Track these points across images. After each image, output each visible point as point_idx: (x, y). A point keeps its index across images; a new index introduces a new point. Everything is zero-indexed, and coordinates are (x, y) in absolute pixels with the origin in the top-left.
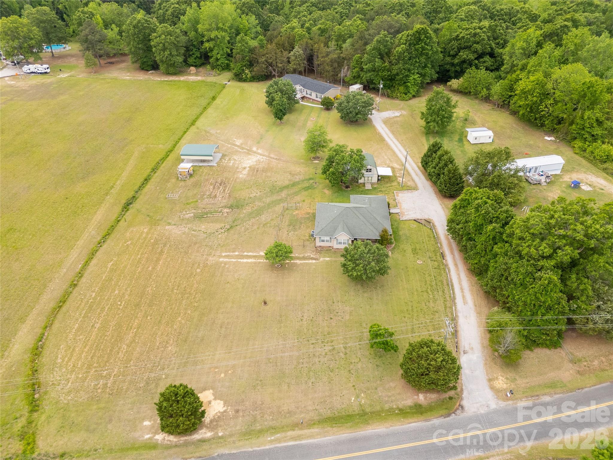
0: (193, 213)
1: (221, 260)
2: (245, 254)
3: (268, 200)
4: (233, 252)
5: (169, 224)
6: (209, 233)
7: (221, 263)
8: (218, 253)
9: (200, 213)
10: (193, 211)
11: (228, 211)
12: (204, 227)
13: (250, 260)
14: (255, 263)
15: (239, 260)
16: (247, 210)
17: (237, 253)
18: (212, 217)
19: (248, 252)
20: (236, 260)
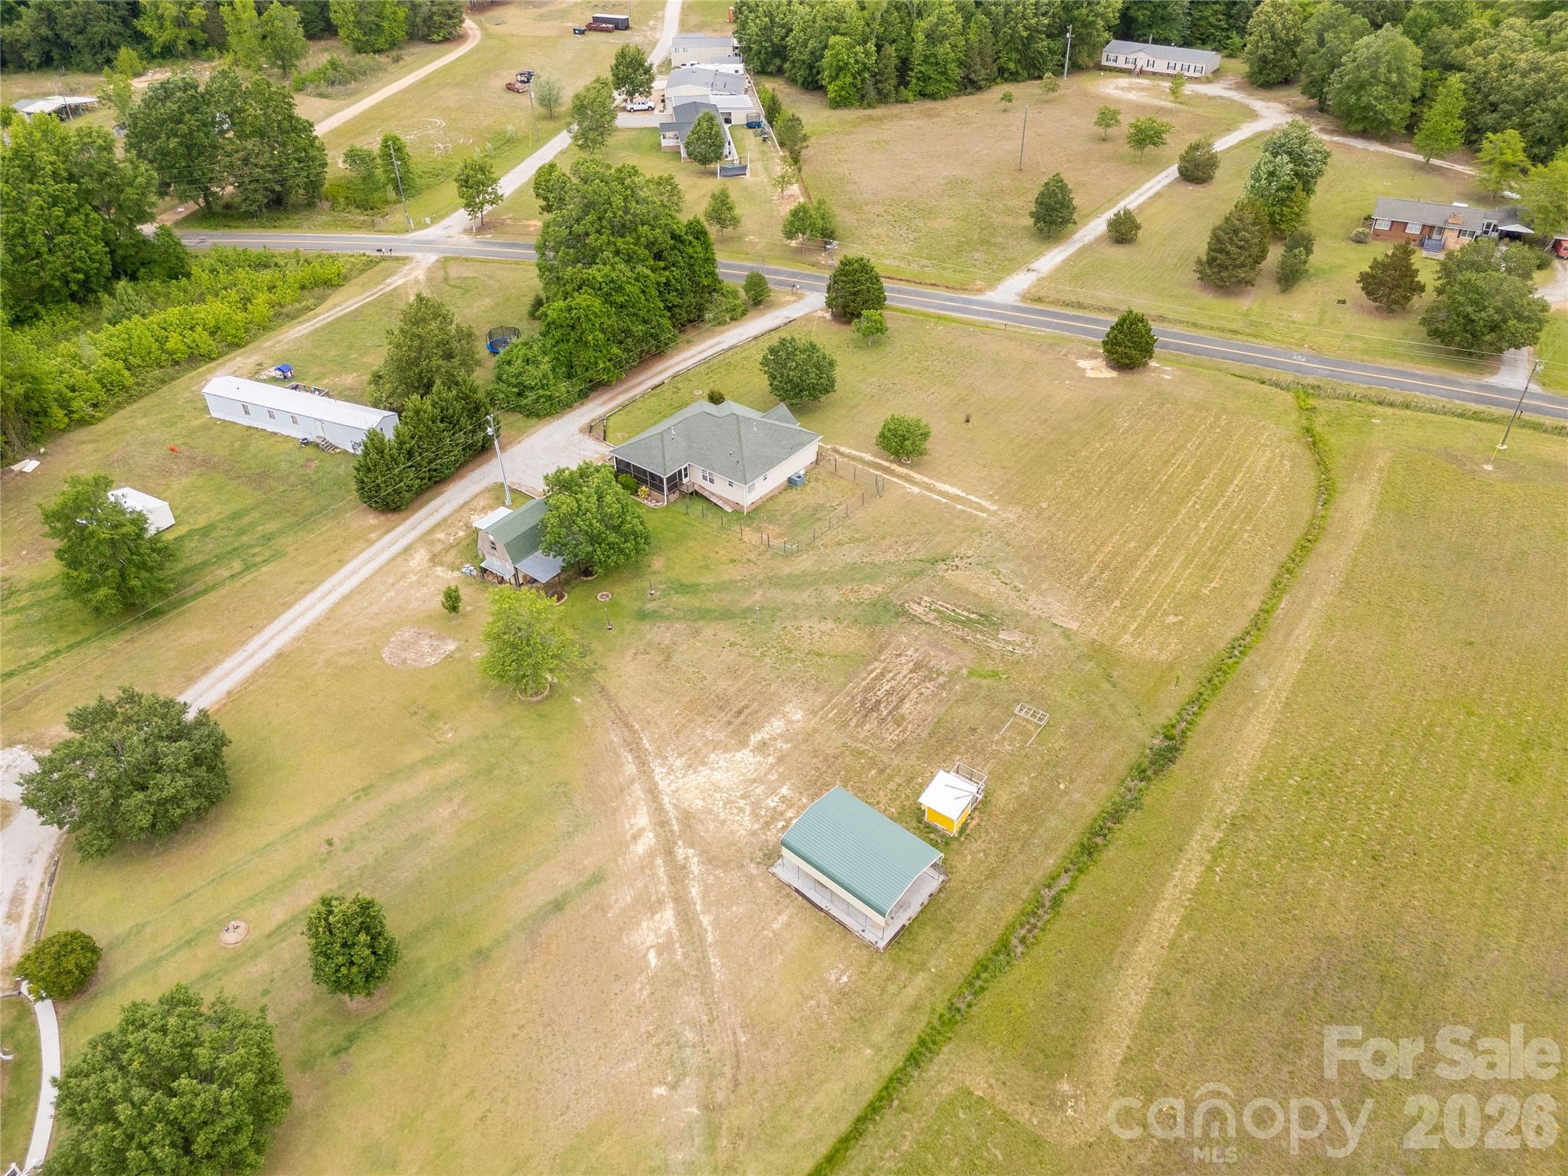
0: (999, 640)
1: (994, 508)
2: (944, 501)
3: (805, 596)
4: (964, 511)
5: (1067, 634)
6: (988, 568)
7: (995, 502)
8: (993, 520)
9: (981, 632)
10: (994, 645)
11: (915, 606)
12: (992, 589)
13: (946, 488)
14: (940, 480)
15: (963, 494)
16: (872, 590)
17: (960, 507)
18: (959, 607)
19: (938, 502)
20: (969, 497)
